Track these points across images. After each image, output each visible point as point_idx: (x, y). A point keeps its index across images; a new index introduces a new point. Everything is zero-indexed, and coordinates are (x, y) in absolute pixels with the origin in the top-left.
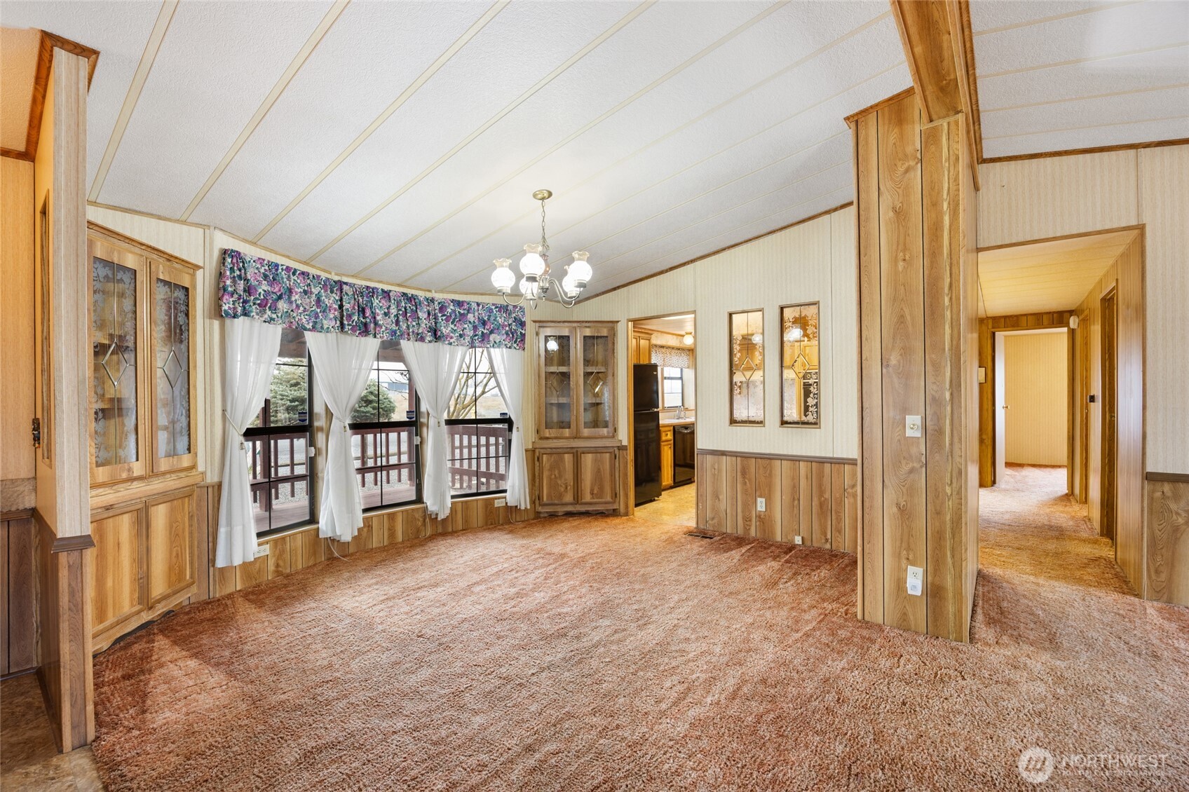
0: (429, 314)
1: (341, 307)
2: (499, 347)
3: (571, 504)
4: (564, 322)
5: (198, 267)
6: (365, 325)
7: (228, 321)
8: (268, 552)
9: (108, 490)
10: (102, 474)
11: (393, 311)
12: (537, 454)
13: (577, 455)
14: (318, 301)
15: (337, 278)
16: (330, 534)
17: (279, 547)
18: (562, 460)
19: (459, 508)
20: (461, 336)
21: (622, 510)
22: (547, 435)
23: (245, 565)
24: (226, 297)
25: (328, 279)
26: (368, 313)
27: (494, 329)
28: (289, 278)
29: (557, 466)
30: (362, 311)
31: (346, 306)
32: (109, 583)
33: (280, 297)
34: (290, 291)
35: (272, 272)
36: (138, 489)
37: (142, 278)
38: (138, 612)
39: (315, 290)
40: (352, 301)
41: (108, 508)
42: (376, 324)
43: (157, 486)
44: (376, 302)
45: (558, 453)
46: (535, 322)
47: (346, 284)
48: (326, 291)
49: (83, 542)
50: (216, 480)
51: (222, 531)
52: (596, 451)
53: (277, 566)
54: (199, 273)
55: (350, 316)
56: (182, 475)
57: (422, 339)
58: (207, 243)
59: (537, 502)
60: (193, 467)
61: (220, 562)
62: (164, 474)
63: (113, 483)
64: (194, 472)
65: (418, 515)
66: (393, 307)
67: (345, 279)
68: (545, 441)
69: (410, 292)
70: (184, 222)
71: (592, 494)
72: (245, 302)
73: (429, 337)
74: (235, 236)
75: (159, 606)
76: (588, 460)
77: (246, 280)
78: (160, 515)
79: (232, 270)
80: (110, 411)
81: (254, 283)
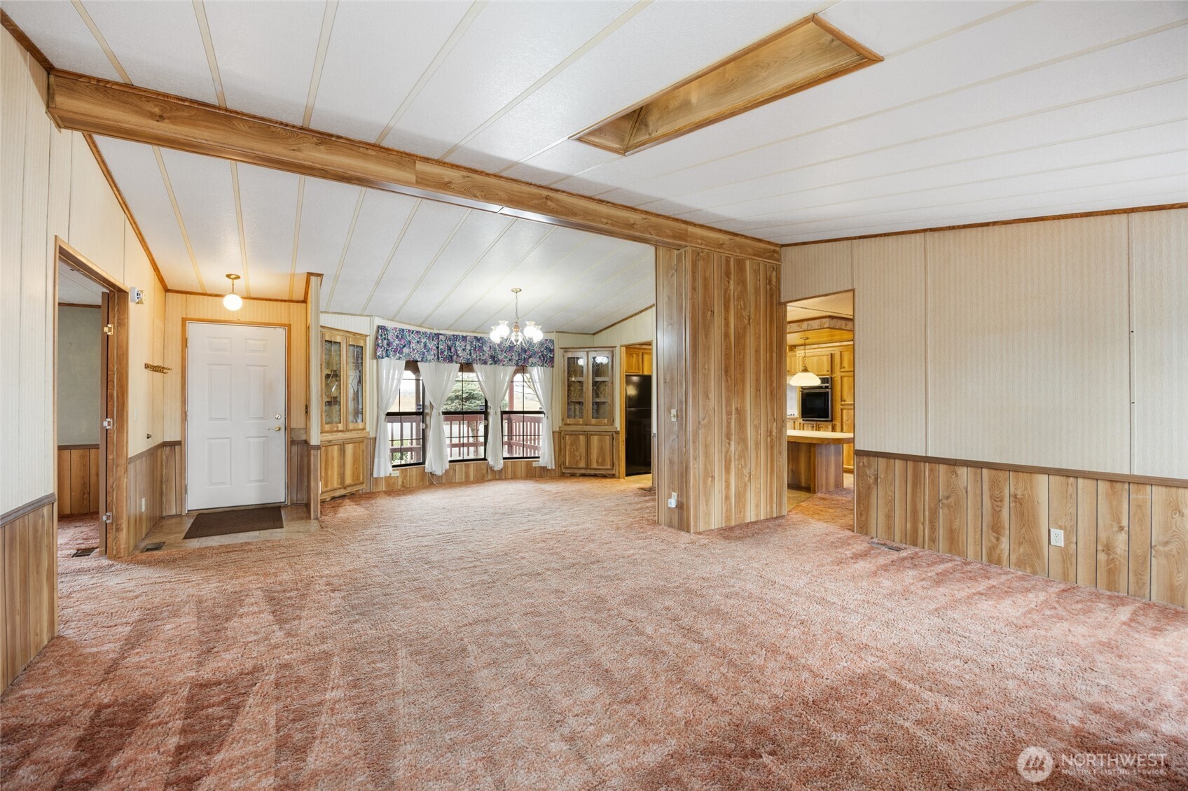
0: (490, 348)
1: (438, 348)
2: (534, 366)
3: (584, 468)
4: (580, 348)
5: (367, 336)
6: (451, 357)
7: (380, 360)
8: (398, 475)
9: (329, 434)
10: (327, 427)
11: (468, 347)
12: (562, 435)
13: (588, 436)
14: (425, 346)
15: (437, 332)
16: (430, 471)
17: (404, 473)
18: (578, 439)
19: (510, 464)
20: (510, 360)
21: (617, 475)
22: (569, 422)
23: (386, 477)
24: (379, 349)
25: (431, 333)
26: (453, 350)
27: (532, 354)
28: (409, 336)
29: (575, 443)
30: (449, 349)
31: (441, 347)
32: (329, 473)
33: (404, 346)
34: (410, 342)
35: (401, 334)
36: (340, 435)
37: (344, 346)
38: (340, 489)
39: (423, 341)
40: (445, 344)
41: (330, 441)
42: (457, 356)
43: (348, 435)
44: (458, 343)
45: (575, 434)
46: (561, 348)
47: (441, 334)
48: (429, 340)
49: (318, 448)
50: (374, 436)
51: (376, 460)
52: (600, 434)
53: (403, 483)
54: (368, 338)
55: (442, 353)
56: (359, 432)
57: (485, 363)
58: (371, 323)
59: (562, 466)
60: (364, 429)
61: (375, 475)
62: (351, 430)
63: (331, 432)
64: (364, 431)
65: (484, 467)
66: (468, 345)
67: (441, 332)
68: (568, 427)
69: (479, 335)
70: (361, 315)
71: (598, 463)
72: (387, 350)
73: (490, 361)
74: (384, 318)
75: (348, 488)
76: (595, 440)
77: (388, 339)
78: (349, 449)
79: (381, 335)
80: (333, 402)
81: (391, 340)
